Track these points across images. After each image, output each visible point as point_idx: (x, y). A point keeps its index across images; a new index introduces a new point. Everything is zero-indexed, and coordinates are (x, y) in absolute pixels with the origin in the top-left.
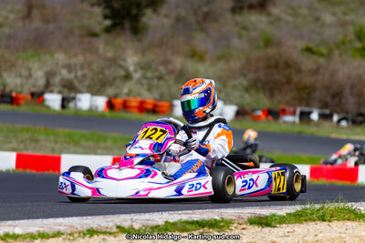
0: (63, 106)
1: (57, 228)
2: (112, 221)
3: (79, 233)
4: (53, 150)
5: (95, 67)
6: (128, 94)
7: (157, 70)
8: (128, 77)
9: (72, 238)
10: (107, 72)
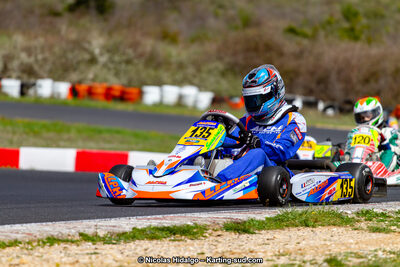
0: (23, 93)
1: (14, 236)
2: (74, 228)
3: (39, 241)
4: (11, 142)
5: (57, 49)
6: (93, 80)
7: (124, 54)
8: (93, 61)
9: (30, 247)
10: (70, 56)
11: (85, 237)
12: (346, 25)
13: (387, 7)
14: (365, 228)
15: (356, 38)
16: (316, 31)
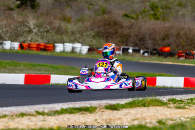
2: (33, 109)
3: (16, 115)
5: (12, 26)
6: (31, 41)
7: (45, 28)
8: (30, 31)
9: (12, 118)
10: (19, 29)
11: (38, 113)
14: (173, 107)
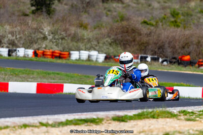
0: (9, 55)
1: (7, 124)
2: (37, 119)
3: (19, 126)
4: (4, 79)
6: (45, 48)
7: (61, 34)
8: (45, 38)
9: (14, 129)
10: (33, 36)
11: (42, 124)
12: (173, 19)
13: (193, 10)
14: (183, 119)
15: (178, 26)
16: (157, 22)
